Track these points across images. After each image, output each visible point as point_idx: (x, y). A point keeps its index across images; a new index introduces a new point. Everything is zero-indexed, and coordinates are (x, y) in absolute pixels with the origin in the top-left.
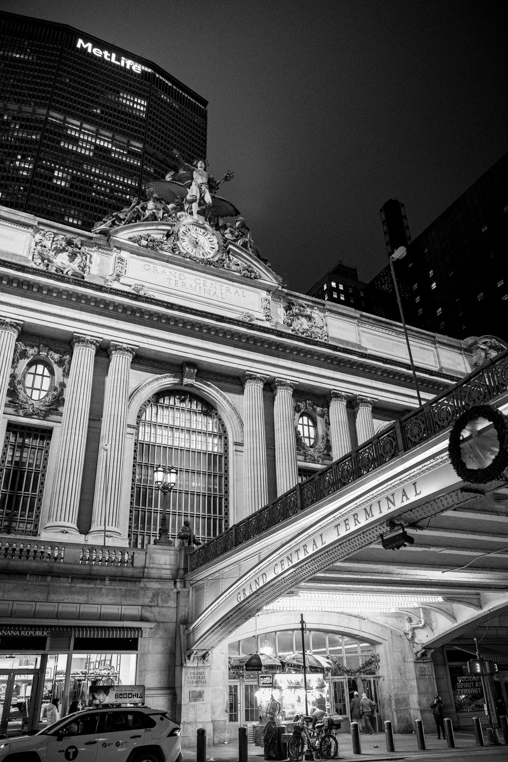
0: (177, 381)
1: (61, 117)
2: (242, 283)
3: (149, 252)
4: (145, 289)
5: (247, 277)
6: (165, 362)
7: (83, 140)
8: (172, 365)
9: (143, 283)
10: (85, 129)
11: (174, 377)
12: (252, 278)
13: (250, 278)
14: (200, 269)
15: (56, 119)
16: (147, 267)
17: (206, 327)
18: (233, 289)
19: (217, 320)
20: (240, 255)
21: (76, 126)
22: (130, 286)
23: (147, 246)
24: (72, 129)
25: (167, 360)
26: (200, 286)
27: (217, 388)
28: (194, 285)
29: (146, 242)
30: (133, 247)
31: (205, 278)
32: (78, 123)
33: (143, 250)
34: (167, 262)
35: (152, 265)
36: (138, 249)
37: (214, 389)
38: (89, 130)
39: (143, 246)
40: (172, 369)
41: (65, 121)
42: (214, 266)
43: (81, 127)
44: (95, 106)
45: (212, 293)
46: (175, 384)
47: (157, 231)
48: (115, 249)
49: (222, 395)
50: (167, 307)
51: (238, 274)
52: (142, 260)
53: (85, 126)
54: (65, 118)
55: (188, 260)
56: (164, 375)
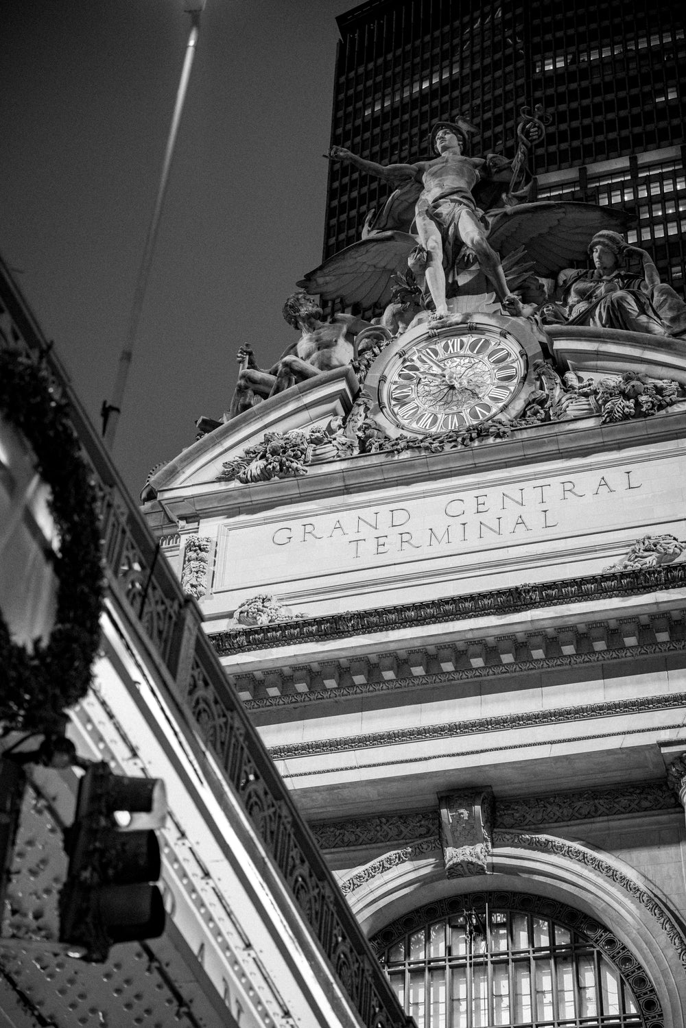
0: (425, 866)
1: (571, 174)
2: (620, 446)
3: (280, 489)
4: (273, 604)
5: (626, 417)
6: (380, 816)
7: (651, 201)
8: (403, 816)
9: (263, 592)
10: (649, 167)
11: (415, 856)
12: (645, 415)
13: (639, 413)
14: (455, 465)
15: (561, 185)
16: (282, 537)
17: (477, 649)
18: (587, 482)
19: (501, 610)
20: (598, 355)
21: (622, 172)
22: (230, 615)
23: (265, 475)
24: (610, 189)
25: (383, 807)
26: (462, 519)
27: (576, 846)
28: (440, 525)
29: (262, 463)
30: (226, 495)
31: (479, 486)
32: (623, 163)
33: (261, 491)
34: (347, 490)
35: (296, 525)
36: (244, 495)
37: (569, 853)
38: (661, 164)
39: (255, 479)
40: (405, 831)
41: (584, 179)
42: (498, 436)
43: (634, 169)
44: (659, 86)
45: (507, 525)
46: (424, 881)
47: (305, 415)
48: (182, 523)
49: (598, 866)
50: (323, 636)
51: (590, 423)
52: (266, 522)
53: (645, 158)
54: (583, 171)
55: (406, 455)
56: (375, 862)
